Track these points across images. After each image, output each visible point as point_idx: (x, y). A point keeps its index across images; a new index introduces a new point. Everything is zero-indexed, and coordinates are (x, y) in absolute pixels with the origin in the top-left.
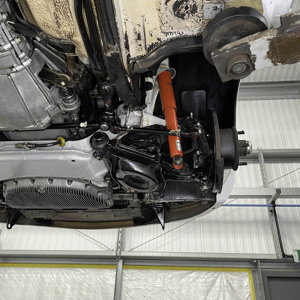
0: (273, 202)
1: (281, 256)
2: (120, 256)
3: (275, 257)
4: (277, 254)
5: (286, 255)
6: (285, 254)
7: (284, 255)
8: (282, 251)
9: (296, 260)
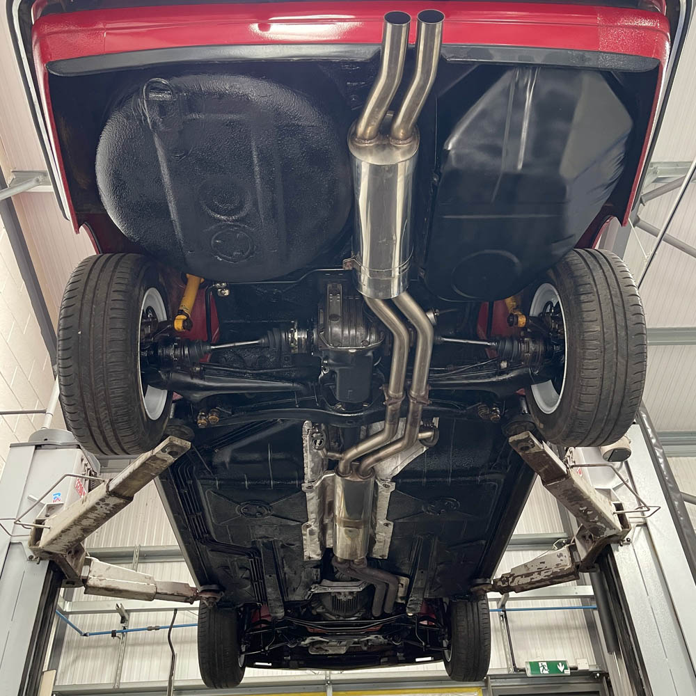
0: (503, 606)
1: (512, 670)
2: (330, 680)
3: (506, 672)
4: (508, 668)
5: (518, 669)
6: (517, 667)
7: (516, 669)
8: (514, 664)
9: (529, 674)
